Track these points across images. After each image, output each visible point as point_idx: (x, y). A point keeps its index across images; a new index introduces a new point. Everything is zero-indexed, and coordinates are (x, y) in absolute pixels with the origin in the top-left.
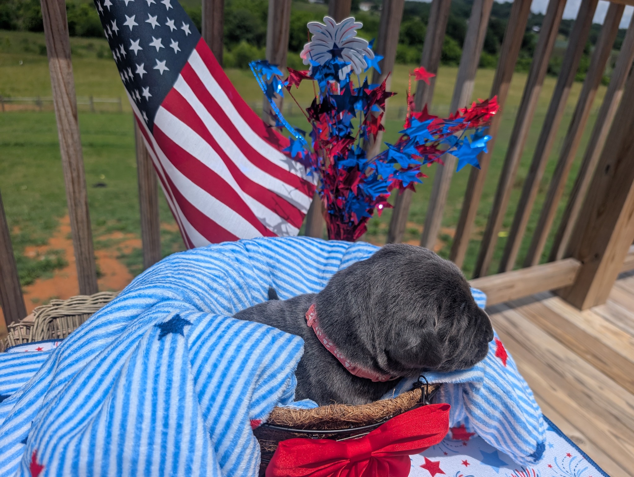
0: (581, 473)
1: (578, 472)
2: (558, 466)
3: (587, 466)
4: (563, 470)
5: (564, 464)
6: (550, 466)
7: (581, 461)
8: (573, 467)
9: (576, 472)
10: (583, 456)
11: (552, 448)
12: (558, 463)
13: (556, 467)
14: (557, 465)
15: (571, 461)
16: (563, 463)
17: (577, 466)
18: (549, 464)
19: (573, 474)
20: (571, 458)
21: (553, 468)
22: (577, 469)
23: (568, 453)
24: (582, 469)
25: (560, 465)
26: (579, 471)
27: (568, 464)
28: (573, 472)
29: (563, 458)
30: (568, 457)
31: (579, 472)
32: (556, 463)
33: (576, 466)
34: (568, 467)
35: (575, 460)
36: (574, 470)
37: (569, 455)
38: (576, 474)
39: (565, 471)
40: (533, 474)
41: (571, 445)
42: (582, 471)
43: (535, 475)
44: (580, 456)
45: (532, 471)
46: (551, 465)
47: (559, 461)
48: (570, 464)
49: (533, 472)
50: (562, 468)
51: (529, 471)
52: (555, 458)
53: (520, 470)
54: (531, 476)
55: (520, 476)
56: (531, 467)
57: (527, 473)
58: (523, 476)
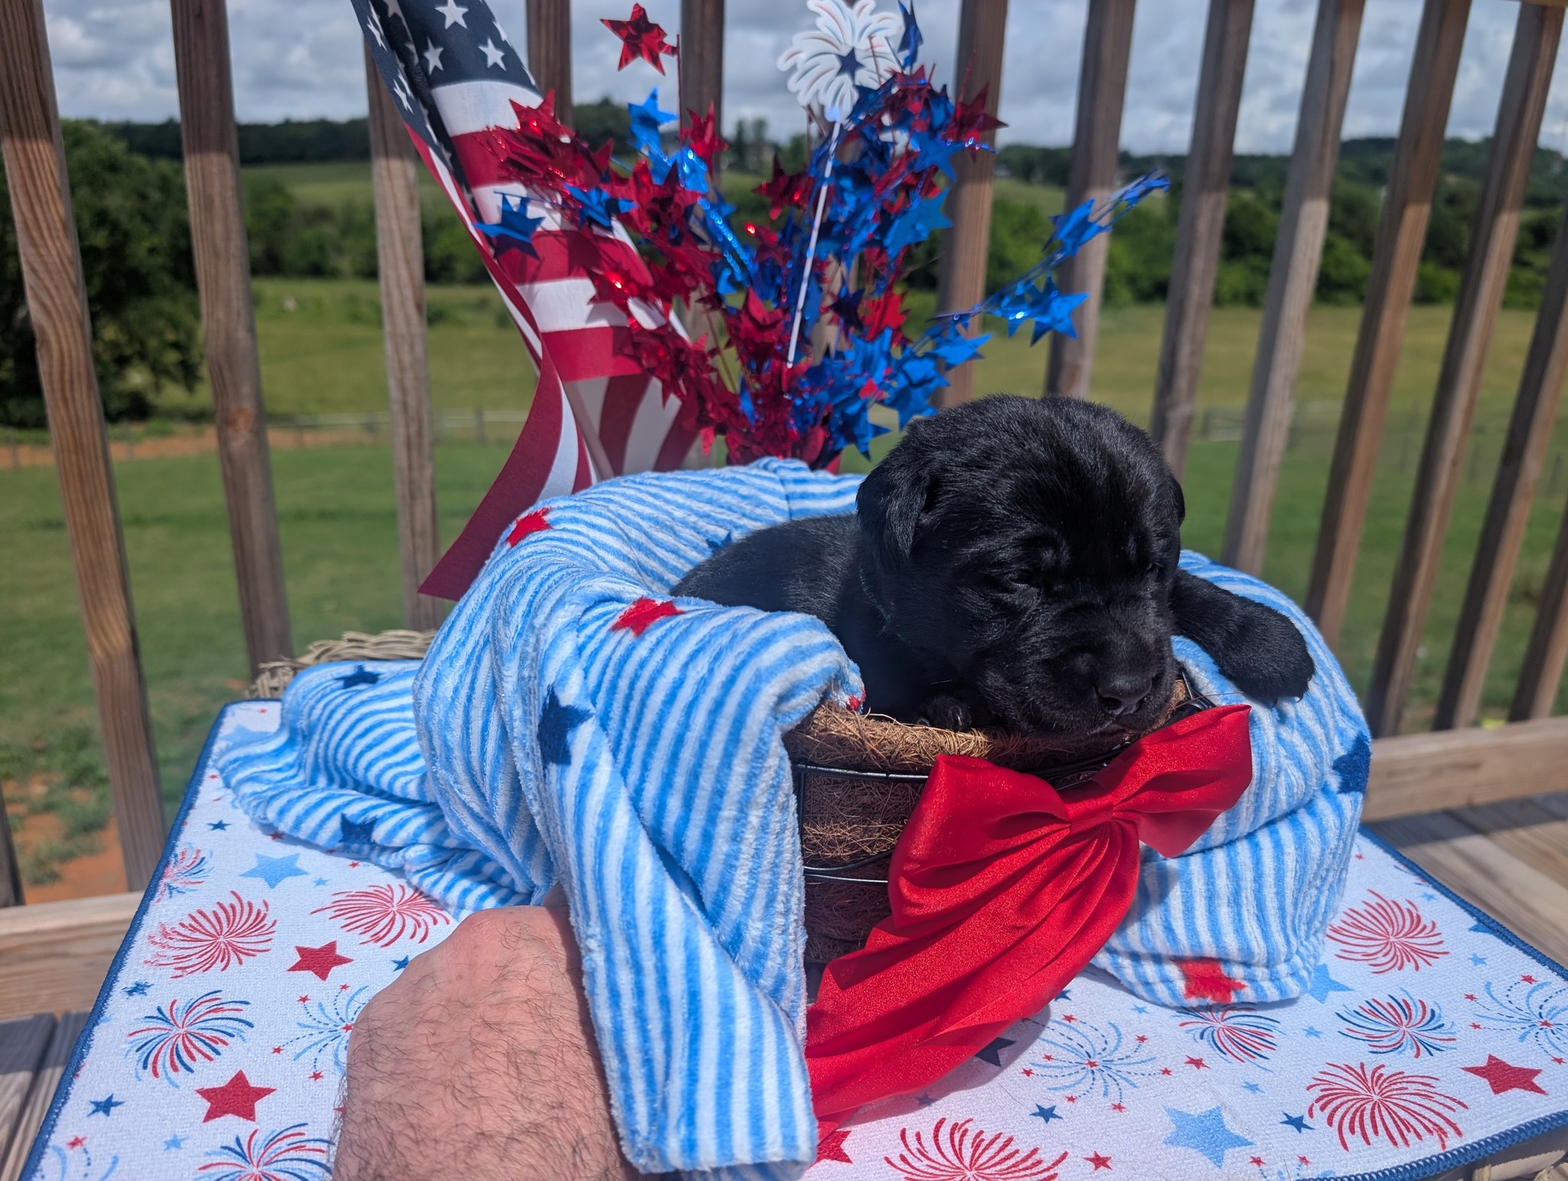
1: (1550, 1011)
2: (1494, 999)
4: (1508, 1005)
5: (1511, 995)
6: (1471, 997)
8: (1537, 1001)
9: (1544, 1012)
11: (1480, 965)
12: (1494, 994)
14: (1492, 996)
15: (1533, 991)
16: (1509, 993)
17: (1552, 1000)
18: (1469, 993)
19: (1537, 1014)
20: (1534, 984)
21: (1478, 1001)
22: (1547, 1007)
23: (1527, 975)
25: (1500, 997)
26: (1554, 1009)
27: (1525, 996)
28: (1536, 1010)
29: (1512, 984)
30: (1526, 983)
31: (1555, 1012)
32: (1490, 993)
33: (1547, 1001)
34: (1523, 1000)
35: (1545, 988)
36: (1541, 1007)
37: (1528, 979)
38: (1544, 1015)
39: (1512, 1007)
41: (1539, 961)
44: (1561, 984)
45: (1419, 1005)
46: (1475, 996)
47: (1499, 990)
48: (1529, 996)
50: (1505, 1001)
51: (1409, 1005)
52: (1488, 985)
53: (1385, 1000)
54: (1414, 1013)
55: (1384, 1012)
56: (1416, 998)
57: (1404, 1006)
58: (1393, 1013)
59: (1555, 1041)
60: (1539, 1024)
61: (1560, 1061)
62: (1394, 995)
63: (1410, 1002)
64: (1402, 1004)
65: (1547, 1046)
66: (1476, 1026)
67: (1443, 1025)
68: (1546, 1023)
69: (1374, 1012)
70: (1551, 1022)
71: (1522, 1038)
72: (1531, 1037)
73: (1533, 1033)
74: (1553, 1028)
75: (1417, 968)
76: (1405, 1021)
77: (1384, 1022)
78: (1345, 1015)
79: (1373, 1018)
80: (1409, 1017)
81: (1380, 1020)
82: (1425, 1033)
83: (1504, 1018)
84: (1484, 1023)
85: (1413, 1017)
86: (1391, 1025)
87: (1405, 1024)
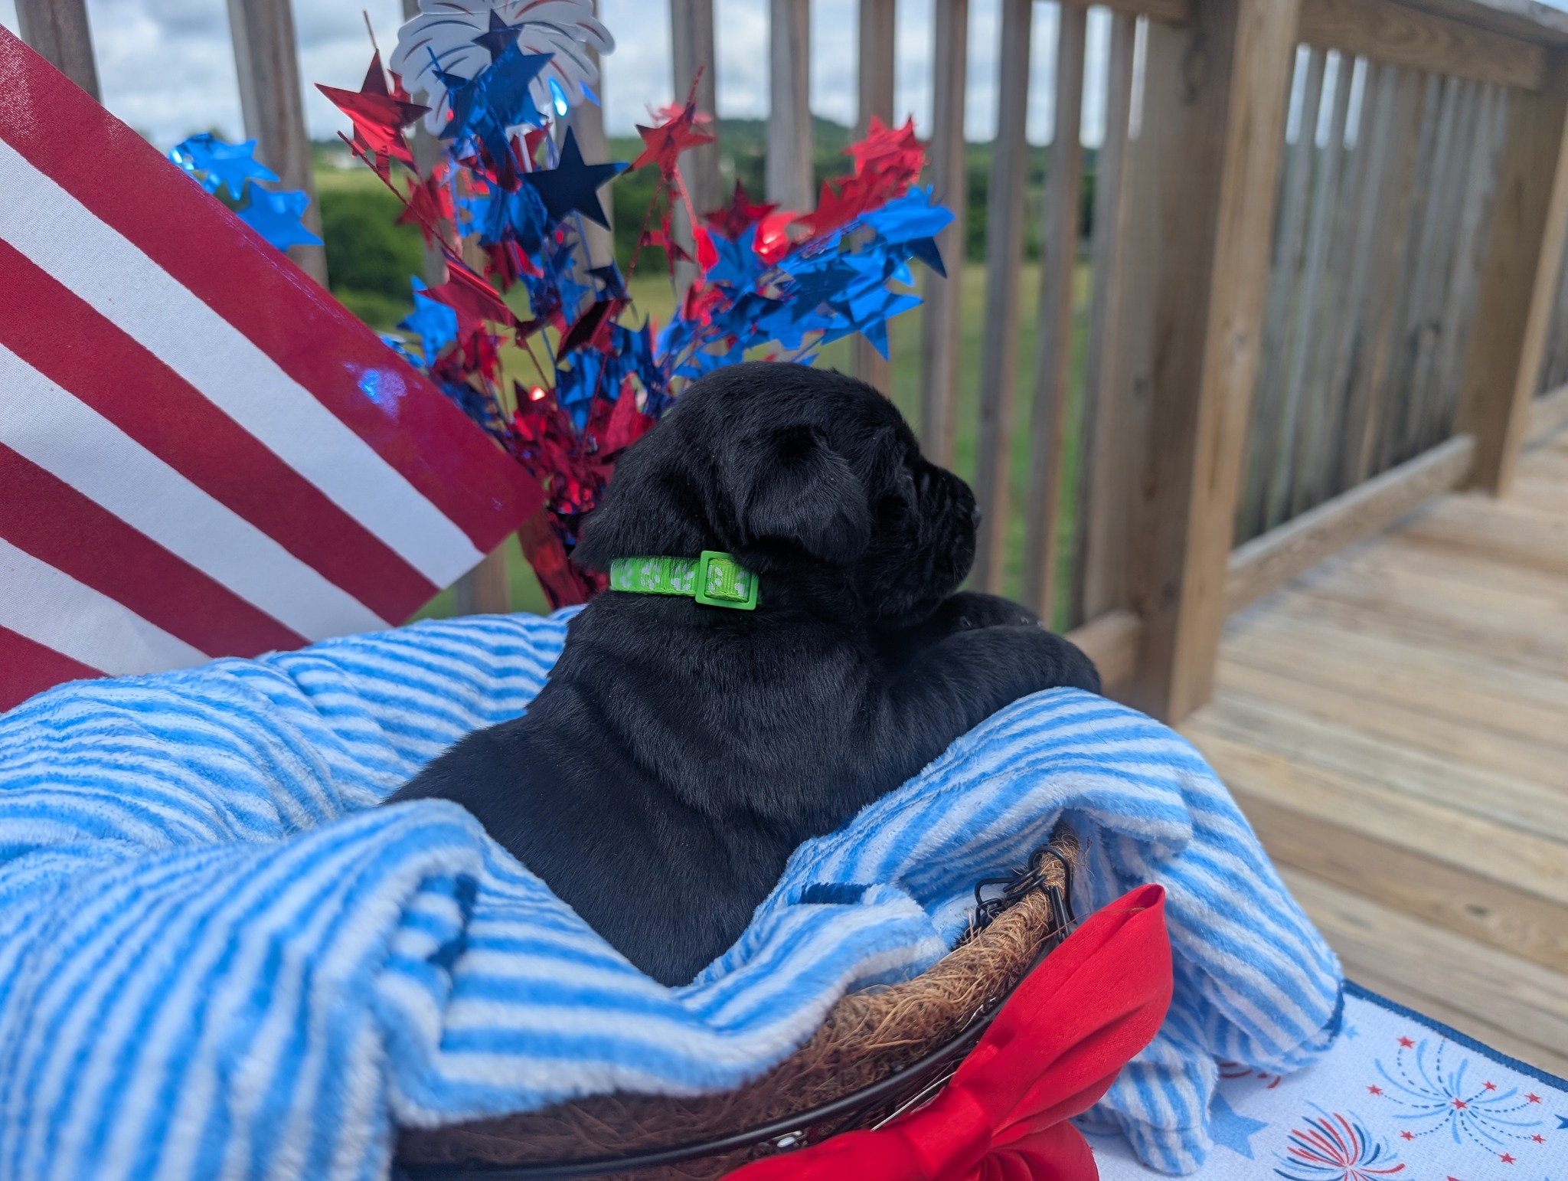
0: (1458, 1083)
1: (1451, 1081)
2: (1395, 1083)
3: (1463, 1057)
4: (1411, 1088)
5: (1406, 1072)
6: (1375, 1090)
7: (1445, 1049)
8: (1432, 1074)
9: (1446, 1085)
10: (1441, 1033)
11: (1355, 1038)
12: (1390, 1075)
13: (1391, 1086)
14: (1391, 1080)
15: (1419, 1058)
16: (1401, 1069)
17: (1441, 1065)
18: (1371, 1083)
19: (1443, 1091)
20: (1415, 1047)
21: (1385, 1092)
22: (1444, 1075)
23: (1401, 1037)
24: (1455, 1069)
25: (1397, 1078)
26: (1451, 1077)
27: (1417, 1068)
28: (1438, 1085)
29: (1397, 1055)
30: (1406, 1049)
31: (1454, 1082)
32: (1386, 1077)
33: (1438, 1068)
34: (1421, 1075)
35: (1427, 1050)
36: (1440, 1080)
37: (1406, 1042)
38: (1449, 1090)
39: (1418, 1091)
40: (1344, 1129)
41: (1397, 1012)
42: (1460, 1076)
43: (1349, 1128)
44: (1434, 1038)
45: (1337, 1120)
46: (1378, 1086)
47: (1390, 1066)
48: (1421, 1068)
49: (1340, 1124)
50: (1406, 1085)
51: (1331, 1124)
52: (1378, 1063)
53: (1305, 1128)
54: (1341, 1136)
55: (1316, 1148)
56: (1330, 1110)
57: (1328, 1131)
58: (1324, 1146)
59: (1482, 1127)
60: (1454, 1107)
61: (1507, 1159)
62: (1307, 1116)
63: (1327, 1120)
64: (1323, 1127)
65: (1483, 1139)
66: (1408, 1136)
67: (1378, 1148)
68: (1460, 1105)
69: (1308, 1153)
70: (1462, 1100)
71: (1456, 1137)
72: (1461, 1133)
73: (1459, 1126)
74: (1469, 1106)
76: (1343, 1155)
77: (1326, 1166)
78: (1283, 1169)
79: (1312, 1163)
80: (1341, 1145)
81: (1319, 1164)
82: (1370, 1167)
83: (1422, 1111)
84: (1411, 1127)
85: (1345, 1144)
86: (1334, 1167)
87: (1345, 1159)
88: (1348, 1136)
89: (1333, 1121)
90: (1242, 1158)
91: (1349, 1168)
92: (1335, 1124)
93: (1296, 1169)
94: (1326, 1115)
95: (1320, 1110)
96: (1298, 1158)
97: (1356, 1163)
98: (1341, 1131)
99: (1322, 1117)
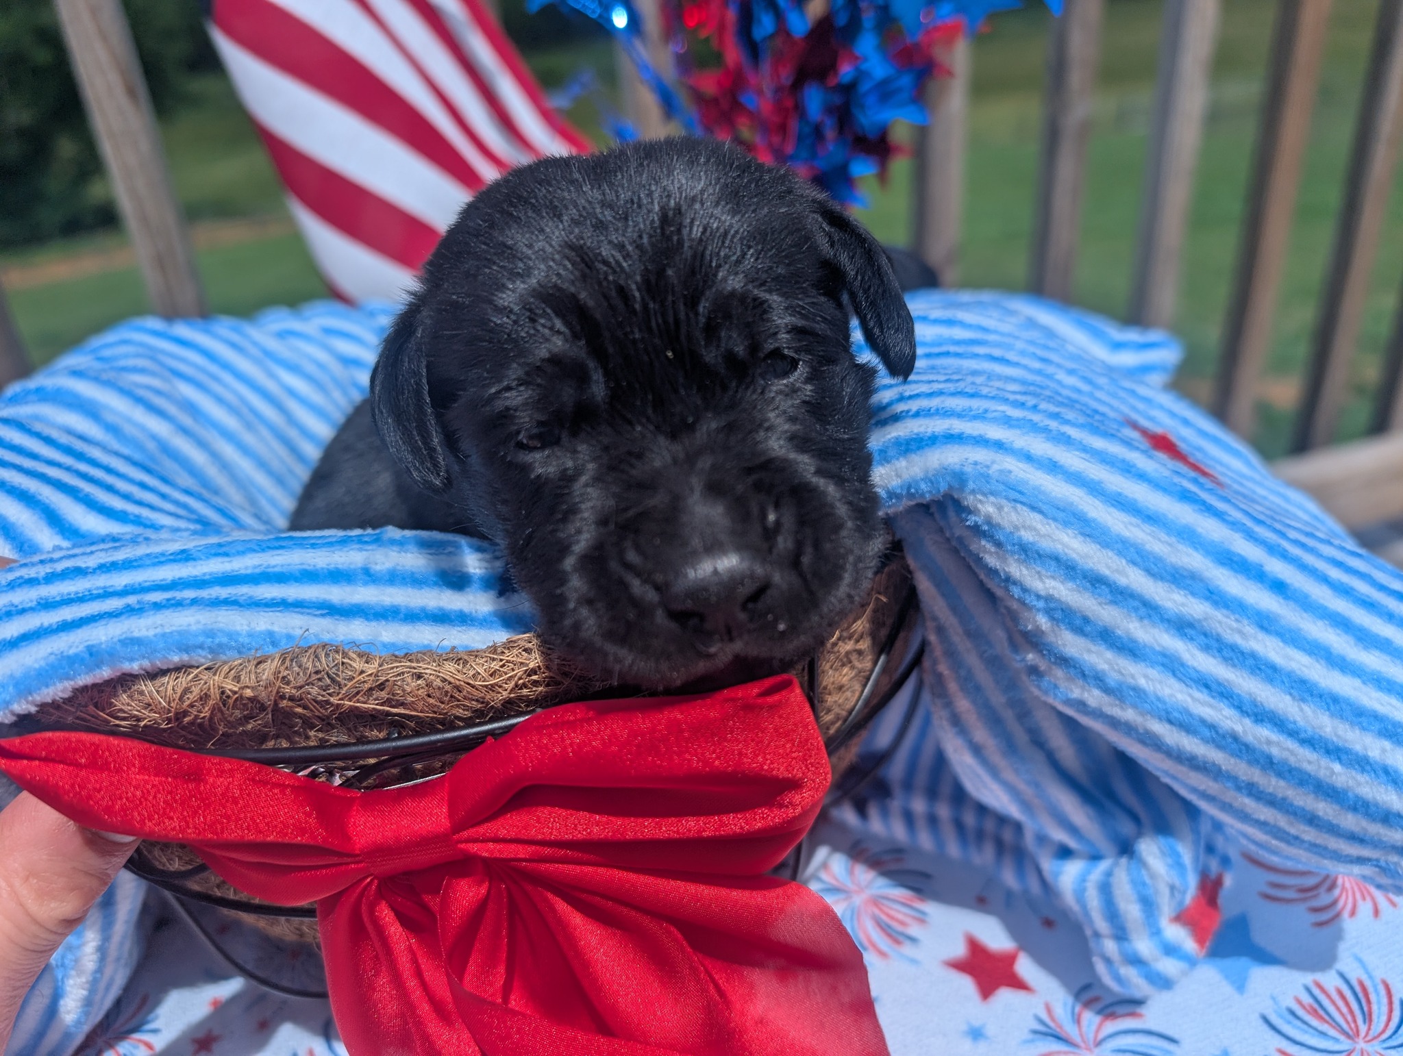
40: (1385, 1000)
43: (1390, 1003)
45: (1381, 989)
49: (1383, 992)
51: (1370, 990)
53: (1332, 983)
54: (1375, 1007)
55: (1331, 1009)
56: (1378, 975)
57: (1361, 995)
58: (1345, 1010)
62: (1345, 970)
63: (1368, 984)
64: (1358, 989)
69: (1316, 1011)
75: (1376, 912)
76: (1363, 1028)
77: (1332, 1032)
78: (1273, 1018)
79: (1315, 1022)
80: (1368, 1017)
81: (1324, 1027)
82: (1392, 1053)
85: (1375, 1017)
86: (1342, 1038)
87: (1363, 1033)
88: (1385, 1009)
89: (1375, 987)
90: (1227, 989)
91: (1361, 1044)
92: (1376, 990)
93: (1289, 1023)
94: (1371, 977)
95: (1367, 972)
96: (1301, 1012)
97: (1375, 1042)
98: (1379, 1003)
99: (1364, 978)
